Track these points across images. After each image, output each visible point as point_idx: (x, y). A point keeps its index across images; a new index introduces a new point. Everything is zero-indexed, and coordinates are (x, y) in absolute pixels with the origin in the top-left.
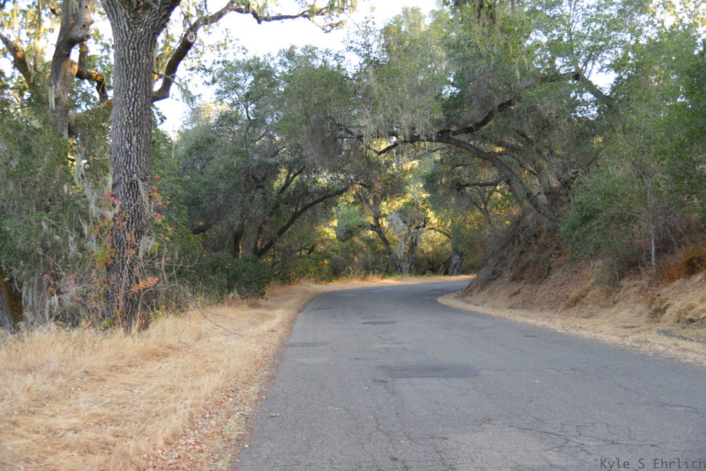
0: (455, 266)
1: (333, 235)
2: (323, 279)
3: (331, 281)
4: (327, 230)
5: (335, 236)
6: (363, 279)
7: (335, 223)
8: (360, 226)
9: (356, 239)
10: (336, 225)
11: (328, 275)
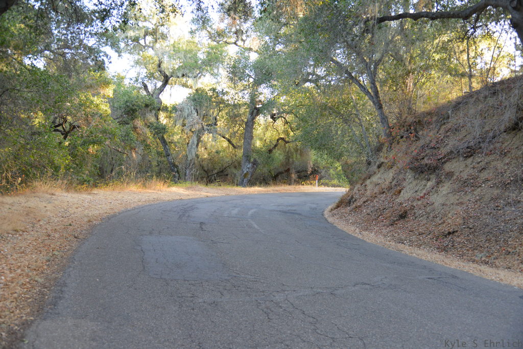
0: (245, 175)
1: (105, 108)
2: (82, 182)
3: (95, 186)
4: (96, 100)
5: (109, 111)
6: (144, 185)
7: (109, 92)
8: (147, 106)
9: (139, 123)
10: (111, 96)
11: (91, 175)
